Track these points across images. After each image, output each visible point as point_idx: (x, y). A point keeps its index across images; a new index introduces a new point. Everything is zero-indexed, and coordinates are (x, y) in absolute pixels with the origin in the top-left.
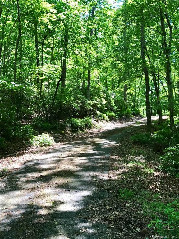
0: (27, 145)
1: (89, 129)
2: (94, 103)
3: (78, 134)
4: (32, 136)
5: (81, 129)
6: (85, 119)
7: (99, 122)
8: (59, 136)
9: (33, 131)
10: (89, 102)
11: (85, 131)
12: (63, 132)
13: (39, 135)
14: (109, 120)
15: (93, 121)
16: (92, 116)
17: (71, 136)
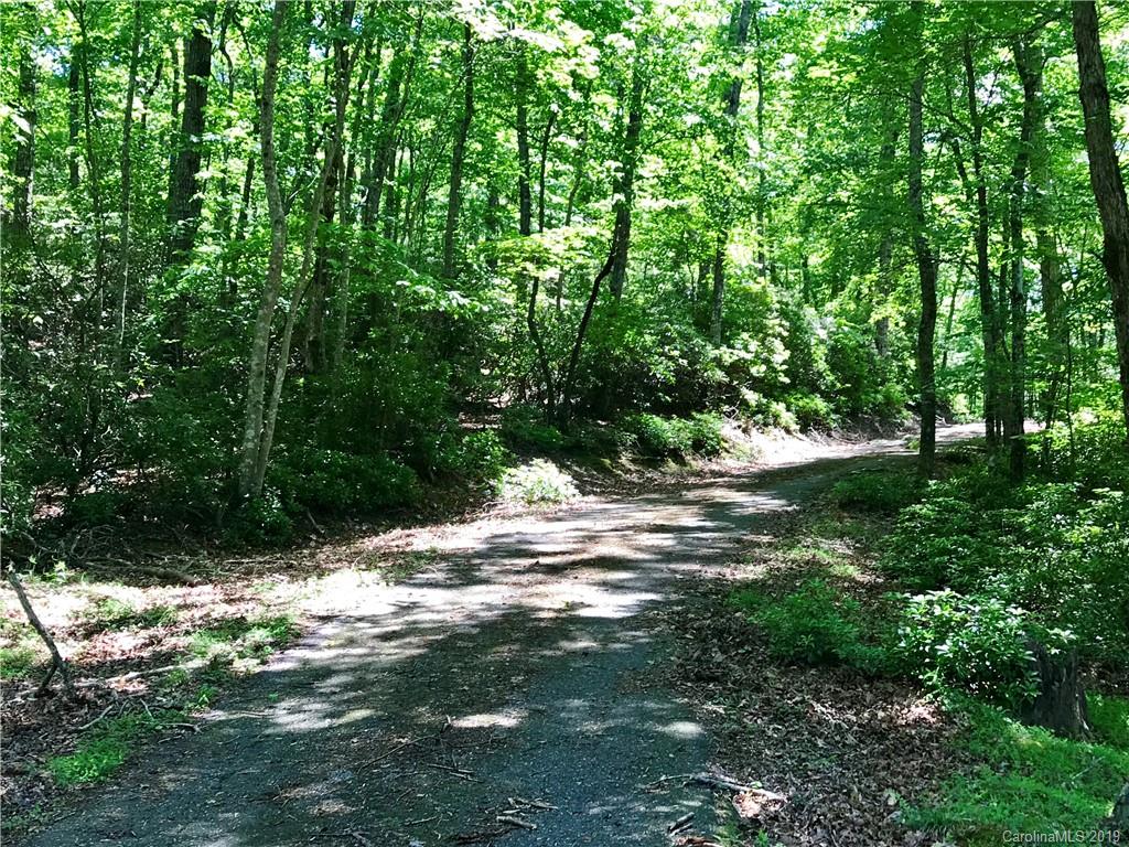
0: (485, 497)
1: (710, 460)
2: (736, 358)
3: (663, 473)
4: (499, 467)
5: (676, 455)
6: (693, 419)
7: (754, 432)
8: (592, 476)
9: (504, 454)
10: (717, 352)
11: (693, 463)
12: (607, 461)
13: (523, 467)
14: (798, 427)
15: (726, 428)
16: (726, 408)
17: (636, 480)
